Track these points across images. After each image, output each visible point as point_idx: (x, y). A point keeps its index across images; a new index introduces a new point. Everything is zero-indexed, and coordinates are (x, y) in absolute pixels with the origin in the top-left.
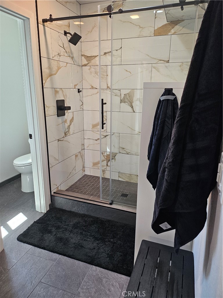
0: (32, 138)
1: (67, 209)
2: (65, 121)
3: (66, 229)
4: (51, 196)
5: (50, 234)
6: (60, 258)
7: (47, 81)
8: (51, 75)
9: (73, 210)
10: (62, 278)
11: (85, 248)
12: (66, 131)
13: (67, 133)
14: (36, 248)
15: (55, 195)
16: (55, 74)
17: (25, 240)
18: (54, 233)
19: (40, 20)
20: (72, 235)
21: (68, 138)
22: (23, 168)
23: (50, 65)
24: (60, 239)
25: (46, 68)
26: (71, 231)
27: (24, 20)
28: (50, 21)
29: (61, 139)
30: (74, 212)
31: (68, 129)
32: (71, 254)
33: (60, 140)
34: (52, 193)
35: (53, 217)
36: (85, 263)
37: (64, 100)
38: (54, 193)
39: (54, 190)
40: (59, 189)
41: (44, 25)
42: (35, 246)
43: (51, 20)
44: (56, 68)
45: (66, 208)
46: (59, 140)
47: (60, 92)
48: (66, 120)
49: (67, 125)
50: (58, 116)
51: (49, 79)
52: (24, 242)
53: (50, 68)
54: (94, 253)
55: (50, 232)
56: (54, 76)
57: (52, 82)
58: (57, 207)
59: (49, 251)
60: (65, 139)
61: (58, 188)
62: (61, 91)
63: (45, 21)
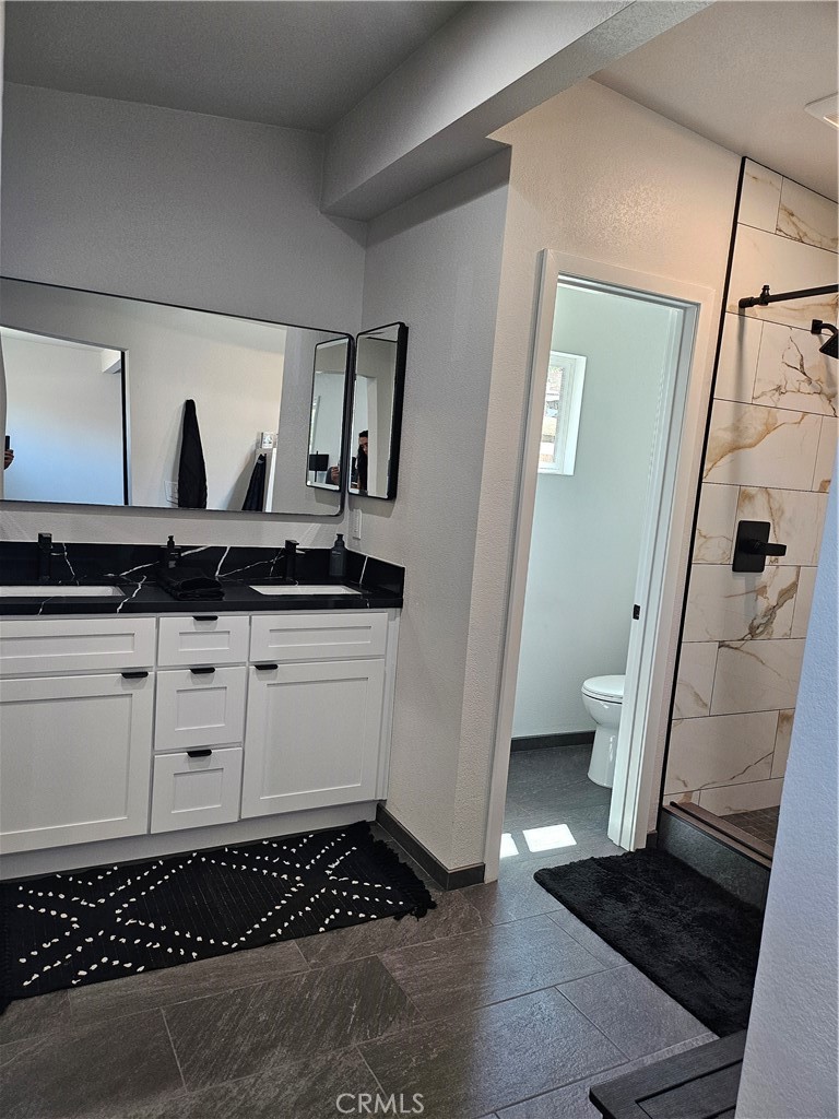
0: (638, 618)
1: (699, 869)
2: (762, 591)
3: (673, 915)
4: (661, 808)
5: (621, 904)
6: (625, 969)
7: (719, 463)
8: (735, 448)
9: (719, 878)
10: (611, 1009)
11: (709, 983)
12: (756, 623)
13: (761, 629)
14: (573, 917)
15: (674, 810)
16: (751, 446)
17: (551, 884)
18: (636, 908)
19: (733, 302)
20: (685, 936)
21: (759, 646)
22: (606, 707)
23: (739, 420)
24: (646, 929)
25: (725, 429)
26: (686, 927)
27: (685, 309)
28: (761, 304)
29: (734, 644)
30: (719, 886)
31: (765, 616)
32: (663, 974)
33: (728, 646)
34: (666, 803)
35: (647, 871)
36: (691, 1016)
37: (767, 525)
38: (673, 804)
39: (673, 795)
40: (694, 800)
41: (742, 315)
42: (572, 909)
43: (765, 299)
44: (760, 428)
45: (696, 865)
46: (722, 645)
47: (761, 500)
48: (765, 587)
49: (763, 604)
50: (734, 570)
51: (727, 459)
52: (548, 891)
53: (737, 428)
54: (733, 1010)
55: (624, 899)
56: (748, 450)
57: (735, 469)
58: (670, 851)
59: (604, 939)
60: (749, 646)
61: (688, 794)
62: (765, 495)
63: (746, 303)
